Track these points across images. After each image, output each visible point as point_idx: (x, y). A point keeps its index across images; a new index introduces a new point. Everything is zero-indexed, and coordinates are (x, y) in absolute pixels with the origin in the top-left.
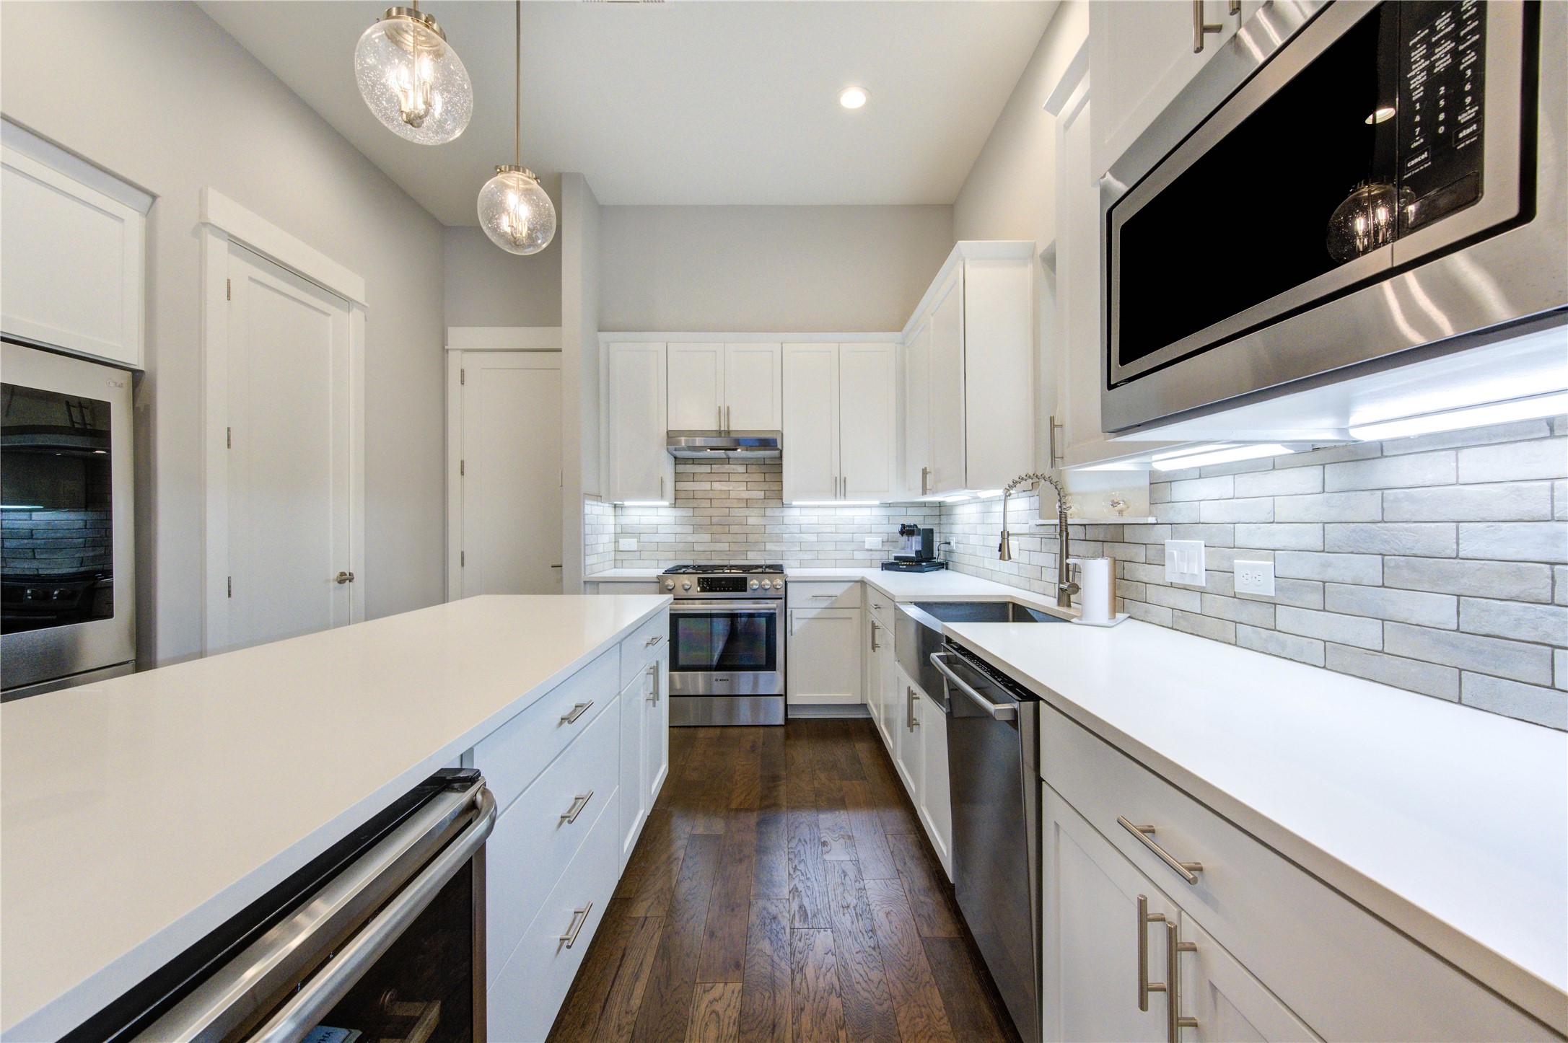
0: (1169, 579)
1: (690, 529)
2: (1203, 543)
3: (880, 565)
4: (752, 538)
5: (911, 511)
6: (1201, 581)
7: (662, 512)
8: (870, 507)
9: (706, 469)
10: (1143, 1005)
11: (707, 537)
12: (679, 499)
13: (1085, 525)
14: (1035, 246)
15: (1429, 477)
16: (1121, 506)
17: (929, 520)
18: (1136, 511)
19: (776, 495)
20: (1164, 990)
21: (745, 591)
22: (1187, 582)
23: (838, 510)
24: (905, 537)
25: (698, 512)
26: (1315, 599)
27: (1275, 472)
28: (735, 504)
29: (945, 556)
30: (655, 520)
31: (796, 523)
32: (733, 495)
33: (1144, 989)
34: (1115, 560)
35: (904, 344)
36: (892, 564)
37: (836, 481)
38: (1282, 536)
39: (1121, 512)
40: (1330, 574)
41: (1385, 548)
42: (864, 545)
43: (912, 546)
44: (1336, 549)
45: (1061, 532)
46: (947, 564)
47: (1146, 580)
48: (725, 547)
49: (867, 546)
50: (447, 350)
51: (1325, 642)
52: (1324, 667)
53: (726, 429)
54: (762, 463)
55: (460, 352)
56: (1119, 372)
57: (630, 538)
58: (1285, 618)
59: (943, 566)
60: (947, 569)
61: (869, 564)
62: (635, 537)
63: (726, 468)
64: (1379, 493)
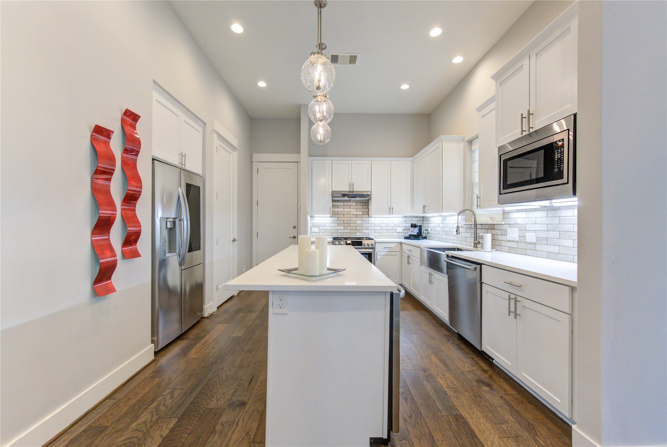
0: (508, 239)
1: (336, 225)
2: (518, 229)
3: (404, 238)
4: (358, 228)
5: (413, 219)
6: (517, 239)
7: (327, 219)
8: (399, 217)
9: (342, 204)
10: (509, 315)
11: (342, 228)
12: (334, 214)
13: (482, 224)
14: (464, 137)
15: (568, 215)
16: (493, 219)
17: (419, 222)
18: (498, 220)
19: (367, 213)
20: (513, 312)
21: (362, 245)
22: (513, 239)
23: (388, 218)
24: (413, 228)
25: (339, 219)
26: (545, 242)
27: (536, 212)
28: (352, 216)
29: (425, 235)
30: (324, 222)
31: (373, 223)
32: (351, 213)
33: (510, 312)
34: (492, 234)
35: (413, 162)
36: (408, 237)
37: (389, 209)
38: (537, 227)
39: (493, 221)
40: (549, 236)
41: (560, 230)
42: (397, 231)
43: (415, 231)
44: (550, 230)
45: (475, 226)
46: (426, 237)
47: (501, 240)
48: (349, 231)
49: (398, 231)
50: (253, 162)
51: (547, 252)
52: (547, 258)
53: (352, 190)
54: (361, 202)
55: (257, 162)
56: (503, 191)
57: (316, 228)
58: (538, 247)
59: (425, 238)
60: (426, 239)
61: (398, 237)
62: (318, 227)
63: (349, 204)
64: (559, 217)
